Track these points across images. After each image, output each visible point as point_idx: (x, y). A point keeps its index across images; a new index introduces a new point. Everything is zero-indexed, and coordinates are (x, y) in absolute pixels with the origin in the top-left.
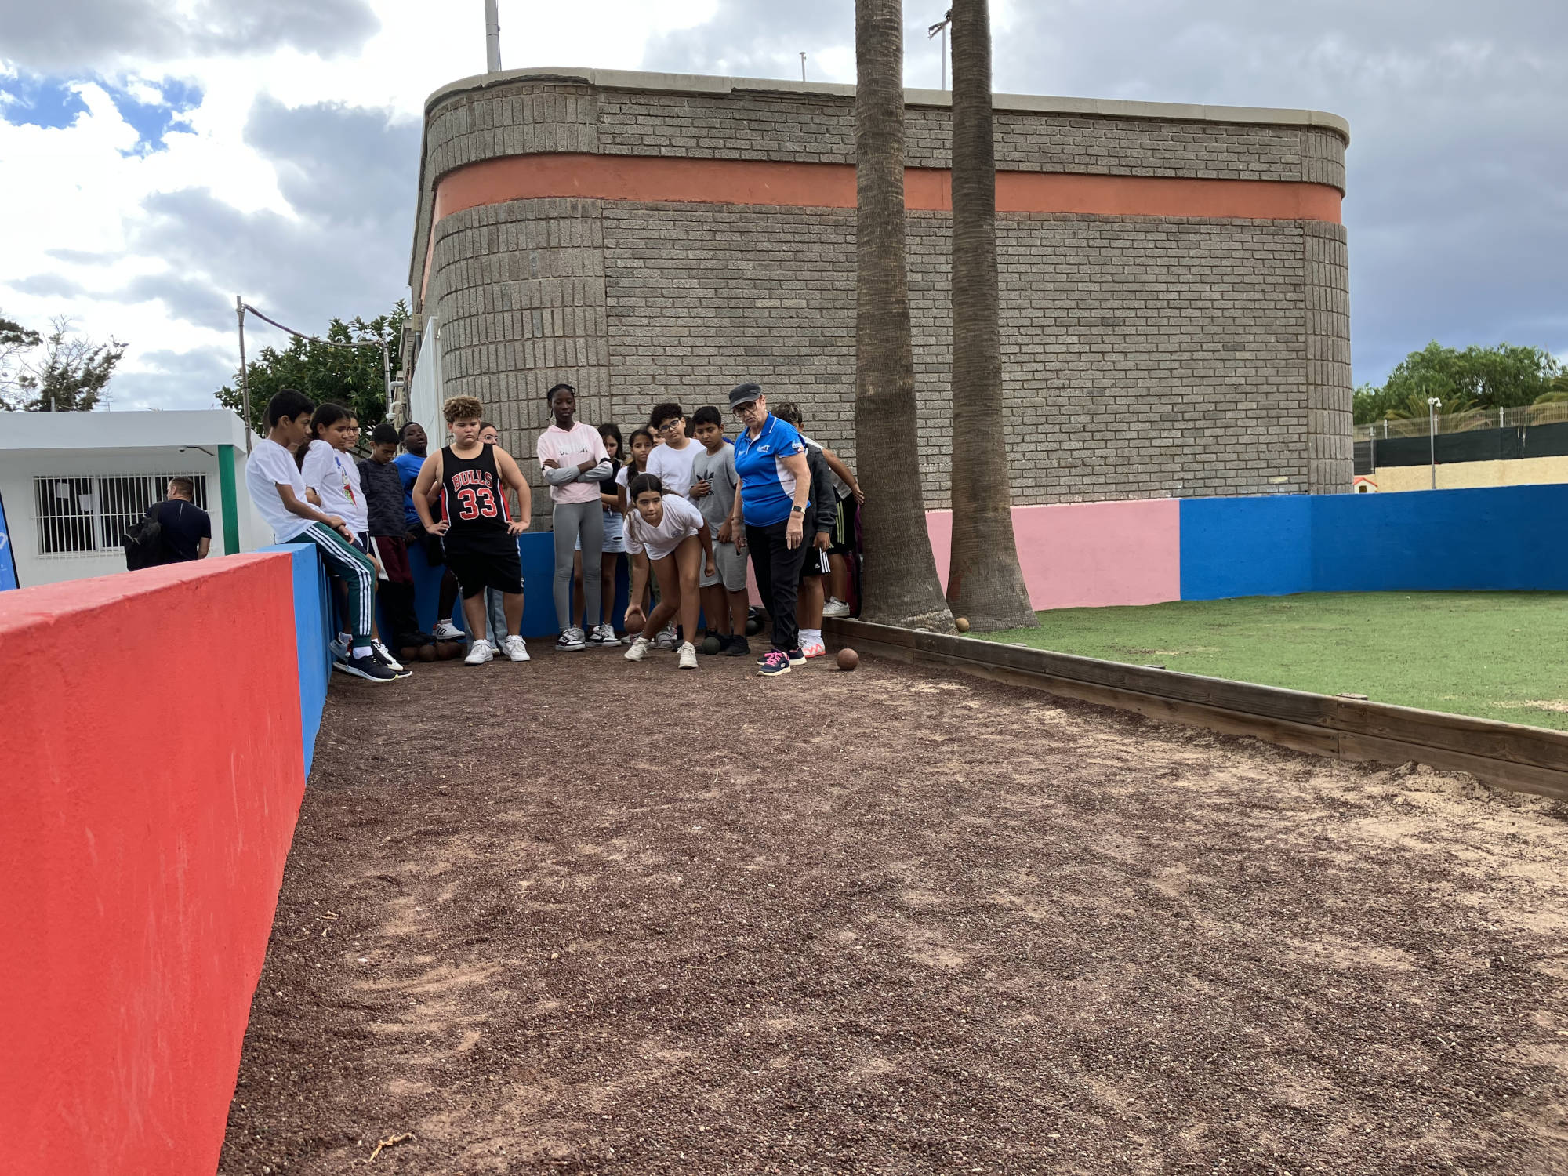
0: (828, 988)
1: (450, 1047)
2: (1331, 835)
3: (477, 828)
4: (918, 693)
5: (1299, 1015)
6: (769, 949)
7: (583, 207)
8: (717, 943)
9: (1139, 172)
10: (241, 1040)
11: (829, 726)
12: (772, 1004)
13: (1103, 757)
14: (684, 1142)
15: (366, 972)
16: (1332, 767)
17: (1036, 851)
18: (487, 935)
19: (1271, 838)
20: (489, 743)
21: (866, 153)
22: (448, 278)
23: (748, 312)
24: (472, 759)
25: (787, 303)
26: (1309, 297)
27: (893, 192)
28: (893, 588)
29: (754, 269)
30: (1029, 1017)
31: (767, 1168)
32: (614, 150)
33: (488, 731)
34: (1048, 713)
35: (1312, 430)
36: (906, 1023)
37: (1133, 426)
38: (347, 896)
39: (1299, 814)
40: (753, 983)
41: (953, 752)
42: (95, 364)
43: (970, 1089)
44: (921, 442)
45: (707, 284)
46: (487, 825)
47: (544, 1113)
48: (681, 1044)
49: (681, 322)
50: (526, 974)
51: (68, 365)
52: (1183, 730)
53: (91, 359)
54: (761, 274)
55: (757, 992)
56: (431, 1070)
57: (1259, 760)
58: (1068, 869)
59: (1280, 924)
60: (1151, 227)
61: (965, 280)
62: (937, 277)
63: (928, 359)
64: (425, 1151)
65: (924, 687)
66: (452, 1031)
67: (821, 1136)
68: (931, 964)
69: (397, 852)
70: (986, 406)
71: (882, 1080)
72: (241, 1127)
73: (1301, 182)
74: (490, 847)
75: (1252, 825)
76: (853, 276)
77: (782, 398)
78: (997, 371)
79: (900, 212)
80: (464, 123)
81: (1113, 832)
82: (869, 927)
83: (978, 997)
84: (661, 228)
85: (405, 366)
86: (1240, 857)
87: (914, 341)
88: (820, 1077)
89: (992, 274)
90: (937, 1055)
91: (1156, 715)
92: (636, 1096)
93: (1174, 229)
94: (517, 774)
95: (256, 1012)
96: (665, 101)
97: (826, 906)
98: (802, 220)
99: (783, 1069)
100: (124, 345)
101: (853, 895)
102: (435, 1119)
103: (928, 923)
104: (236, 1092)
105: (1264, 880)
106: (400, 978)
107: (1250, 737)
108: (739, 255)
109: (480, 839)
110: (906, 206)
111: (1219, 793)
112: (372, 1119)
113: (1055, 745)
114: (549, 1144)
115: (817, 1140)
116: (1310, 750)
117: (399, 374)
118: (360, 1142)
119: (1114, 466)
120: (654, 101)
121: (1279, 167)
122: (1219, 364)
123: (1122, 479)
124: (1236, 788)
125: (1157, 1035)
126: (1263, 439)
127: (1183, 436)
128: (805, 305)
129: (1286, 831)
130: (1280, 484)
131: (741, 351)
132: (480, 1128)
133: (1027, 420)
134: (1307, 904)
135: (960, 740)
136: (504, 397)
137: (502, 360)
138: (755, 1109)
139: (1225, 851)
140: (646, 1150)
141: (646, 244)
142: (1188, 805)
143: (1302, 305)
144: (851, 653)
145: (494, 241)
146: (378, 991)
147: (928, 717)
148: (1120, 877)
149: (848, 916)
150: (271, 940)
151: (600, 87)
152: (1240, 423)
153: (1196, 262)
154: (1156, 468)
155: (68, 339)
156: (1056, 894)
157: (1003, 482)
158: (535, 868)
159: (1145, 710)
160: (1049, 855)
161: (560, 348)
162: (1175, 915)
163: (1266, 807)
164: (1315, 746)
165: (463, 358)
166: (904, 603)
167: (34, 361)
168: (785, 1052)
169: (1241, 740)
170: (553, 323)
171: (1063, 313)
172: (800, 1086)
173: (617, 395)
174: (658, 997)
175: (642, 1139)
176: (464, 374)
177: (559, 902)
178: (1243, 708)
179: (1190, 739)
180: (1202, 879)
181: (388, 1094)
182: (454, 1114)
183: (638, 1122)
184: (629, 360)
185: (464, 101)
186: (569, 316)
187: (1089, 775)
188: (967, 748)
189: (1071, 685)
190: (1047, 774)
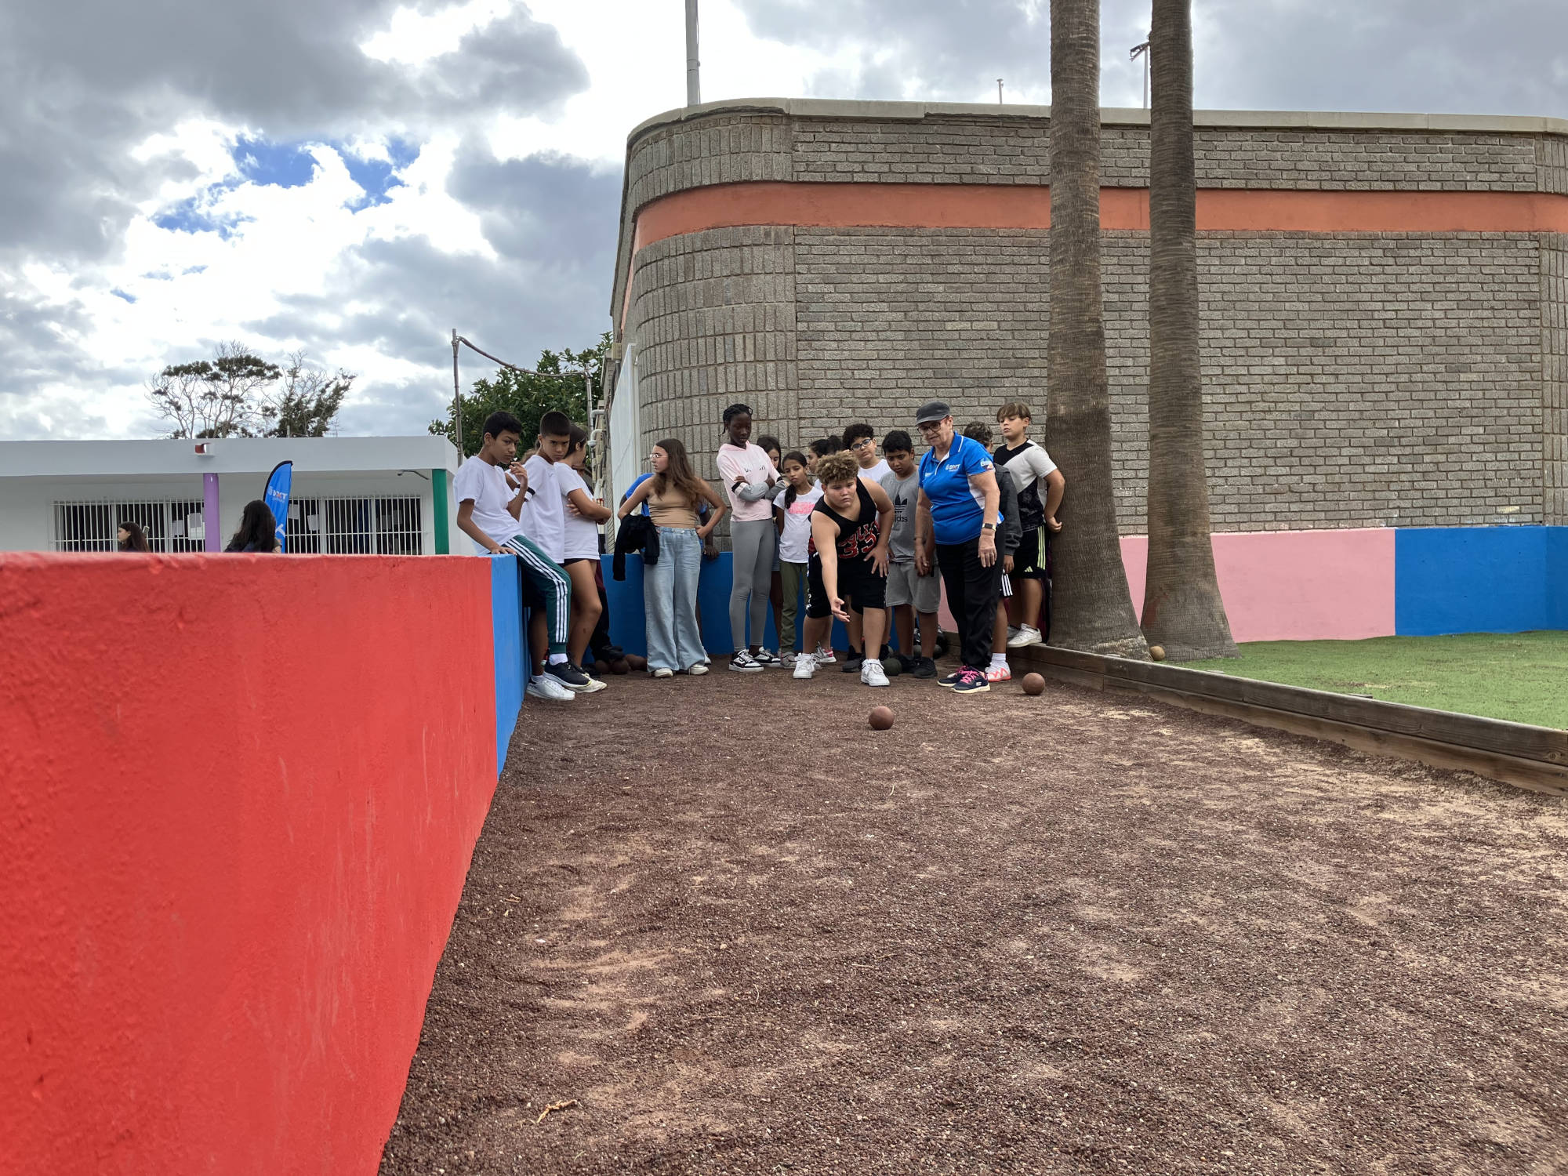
0: (996, 993)
1: (618, 1025)
2: (1555, 873)
3: (656, 826)
4: (1107, 719)
5: (1507, 1051)
6: (937, 952)
7: (776, 234)
8: (884, 944)
9: (1353, 186)
10: (424, 1002)
11: (1010, 747)
12: (937, 1005)
13: (1302, 787)
14: (841, 1128)
15: (543, 952)
16: (1561, 807)
17: (1222, 874)
18: (660, 924)
19: (1486, 874)
20: (672, 749)
21: (1060, 172)
22: (646, 306)
23: (937, 335)
24: (655, 763)
25: (977, 325)
26: (1546, 314)
27: (1087, 210)
28: (1083, 613)
29: (945, 291)
30: (1206, 1034)
31: (923, 1160)
32: (807, 178)
33: (671, 739)
34: (1244, 742)
35: (1548, 456)
36: (1074, 1031)
37: (1345, 452)
38: (529, 881)
39: (1520, 851)
40: (919, 984)
41: (1141, 777)
42: (325, 396)
43: (1138, 1100)
44: (1115, 465)
45: (896, 307)
46: (666, 823)
47: (705, 1091)
48: (843, 1037)
49: (870, 345)
50: (695, 962)
51: (303, 396)
52: (1392, 762)
53: (323, 391)
54: (952, 297)
55: (922, 992)
56: (599, 1045)
57: (1476, 796)
58: (1256, 894)
59: (1492, 960)
60: (1366, 243)
61: (1163, 298)
62: (1135, 297)
63: (1125, 381)
64: (589, 1117)
65: (1114, 714)
66: (621, 1011)
67: (980, 1133)
68: (1105, 977)
69: (579, 844)
70: (1185, 427)
71: (1047, 1084)
72: (419, 1079)
73: (1537, 192)
74: (667, 844)
75: (1465, 860)
76: (1046, 297)
77: (971, 420)
78: (1197, 392)
79: (1095, 230)
80: (663, 156)
81: (1308, 859)
82: (1041, 938)
83: (1152, 1012)
84: (852, 253)
85: (606, 395)
86: (1449, 891)
87: (1109, 362)
88: (982, 1078)
89: (1192, 292)
90: (1105, 1064)
91: (1361, 746)
92: (796, 1082)
93: (1392, 244)
94: (698, 779)
95: (440, 979)
96: (858, 128)
97: (998, 916)
98: (994, 242)
99: (944, 1068)
100: (351, 378)
101: (1027, 907)
102: (600, 1089)
103: (1104, 938)
104: (418, 1049)
105: (1477, 915)
106: (575, 960)
107: (1466, 772)
108: (930, 278)
109: (658, 836)
110: (1102, 225)
111: (1428, 826)
112: (541, 1085)
113: (1250, 773)
114: (708, 1121)
115: (975, 1137)
116: (1536, 788)
117: (601, 403)
118: (529, 1105)
119: (1324, 492)
120: (848, 128)
121: (1512, 176)
122: (1440, 386)
123: (1332, 506)
124: (1448, 823)
125: (1346, 1062)
126: (1489, 466)
127: (1399, 462)
128: (996, 327)
129: (1505, 867)
130: (1510, 514)
131: (930, 373)
132: (642, 1101)
133: (1230, 444)
134: (1524, 942)
135: (1149, 765)
136: (696, 420)
137: (695, 384)
138: (914, 1103)
139: (1432, 884)
140: (803, 1133)
141: (837, 269)
142: (1393, 836)
143: (1537, 323)
144: (1038, 677)
145: (689, 270)
146: (553, 970)
147: (1117, 742)
148: (1312, 904)
149: (1020, 927)
150: (457, 916)
151: (794, 116)
152: (1463, 448)
153: (1416, 279)
154: (1370, 496)
155: (303, 373)
156: (1242, 917)
157: (1202, 506)
158: (709, 865)
159: (1349, 742)
160: (1238, 878)
161: (750, 373)
162: (1373, 944)
163: (1484, 843)
164: (1542, 783)
165: (659, 382)
166: (1095, 629)
167: (273, 392)
168: (948, 1051)
169: (1456, 775)
170: (745, 348)
171: (1269, 334)
172: (961, 1084)
173: (804, 418)
174: (822, 991)
175: (799, 1123)
176: (659, 398)
177: (731, 898)
178: (1457, 741)
179: (1399, 772)
180: (1403, 910)
181: (557, 1064)
182: (619, 1086)
183: (796, 1107)
184: (818, 384)
185: (664, 135)
186: (760, 341)
187: (1285, 803)
188: (1156, 774)
189: (1270, 715)
190: (1240, 801)
